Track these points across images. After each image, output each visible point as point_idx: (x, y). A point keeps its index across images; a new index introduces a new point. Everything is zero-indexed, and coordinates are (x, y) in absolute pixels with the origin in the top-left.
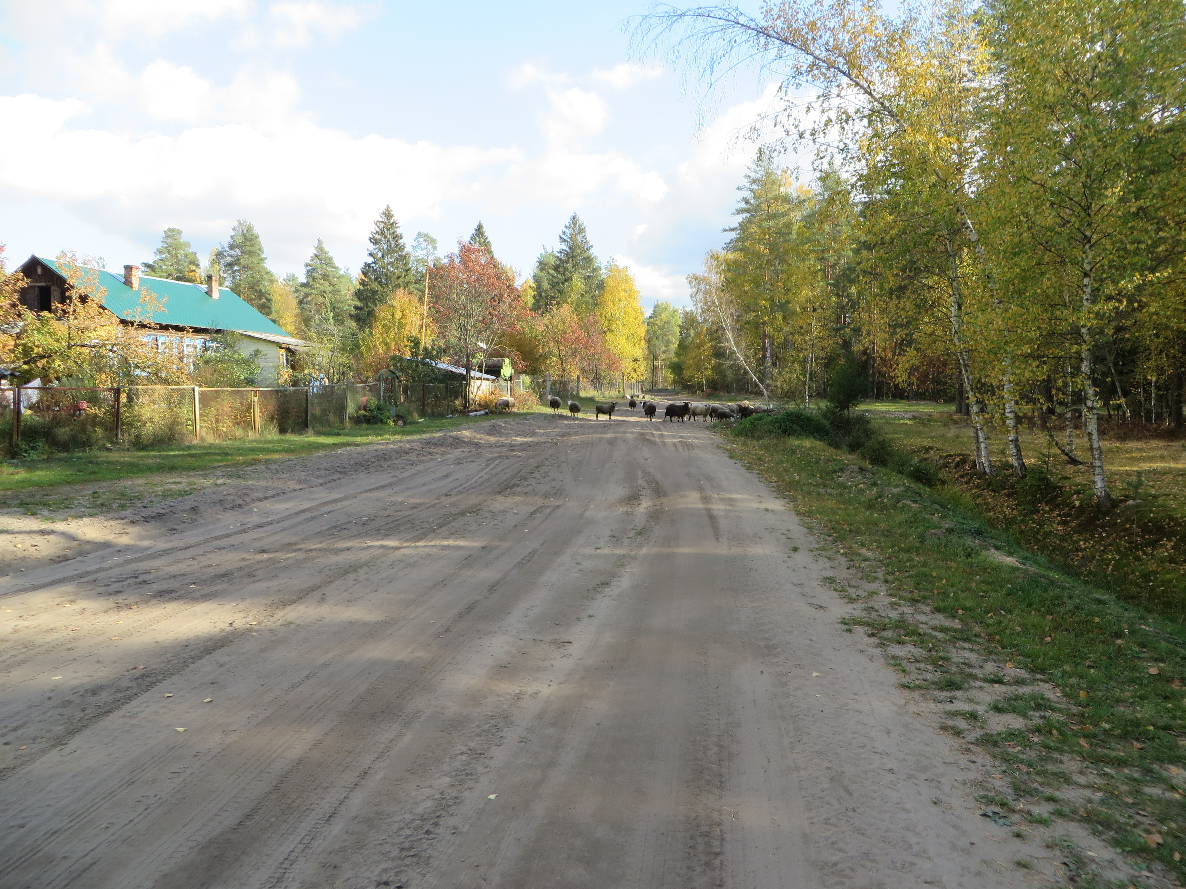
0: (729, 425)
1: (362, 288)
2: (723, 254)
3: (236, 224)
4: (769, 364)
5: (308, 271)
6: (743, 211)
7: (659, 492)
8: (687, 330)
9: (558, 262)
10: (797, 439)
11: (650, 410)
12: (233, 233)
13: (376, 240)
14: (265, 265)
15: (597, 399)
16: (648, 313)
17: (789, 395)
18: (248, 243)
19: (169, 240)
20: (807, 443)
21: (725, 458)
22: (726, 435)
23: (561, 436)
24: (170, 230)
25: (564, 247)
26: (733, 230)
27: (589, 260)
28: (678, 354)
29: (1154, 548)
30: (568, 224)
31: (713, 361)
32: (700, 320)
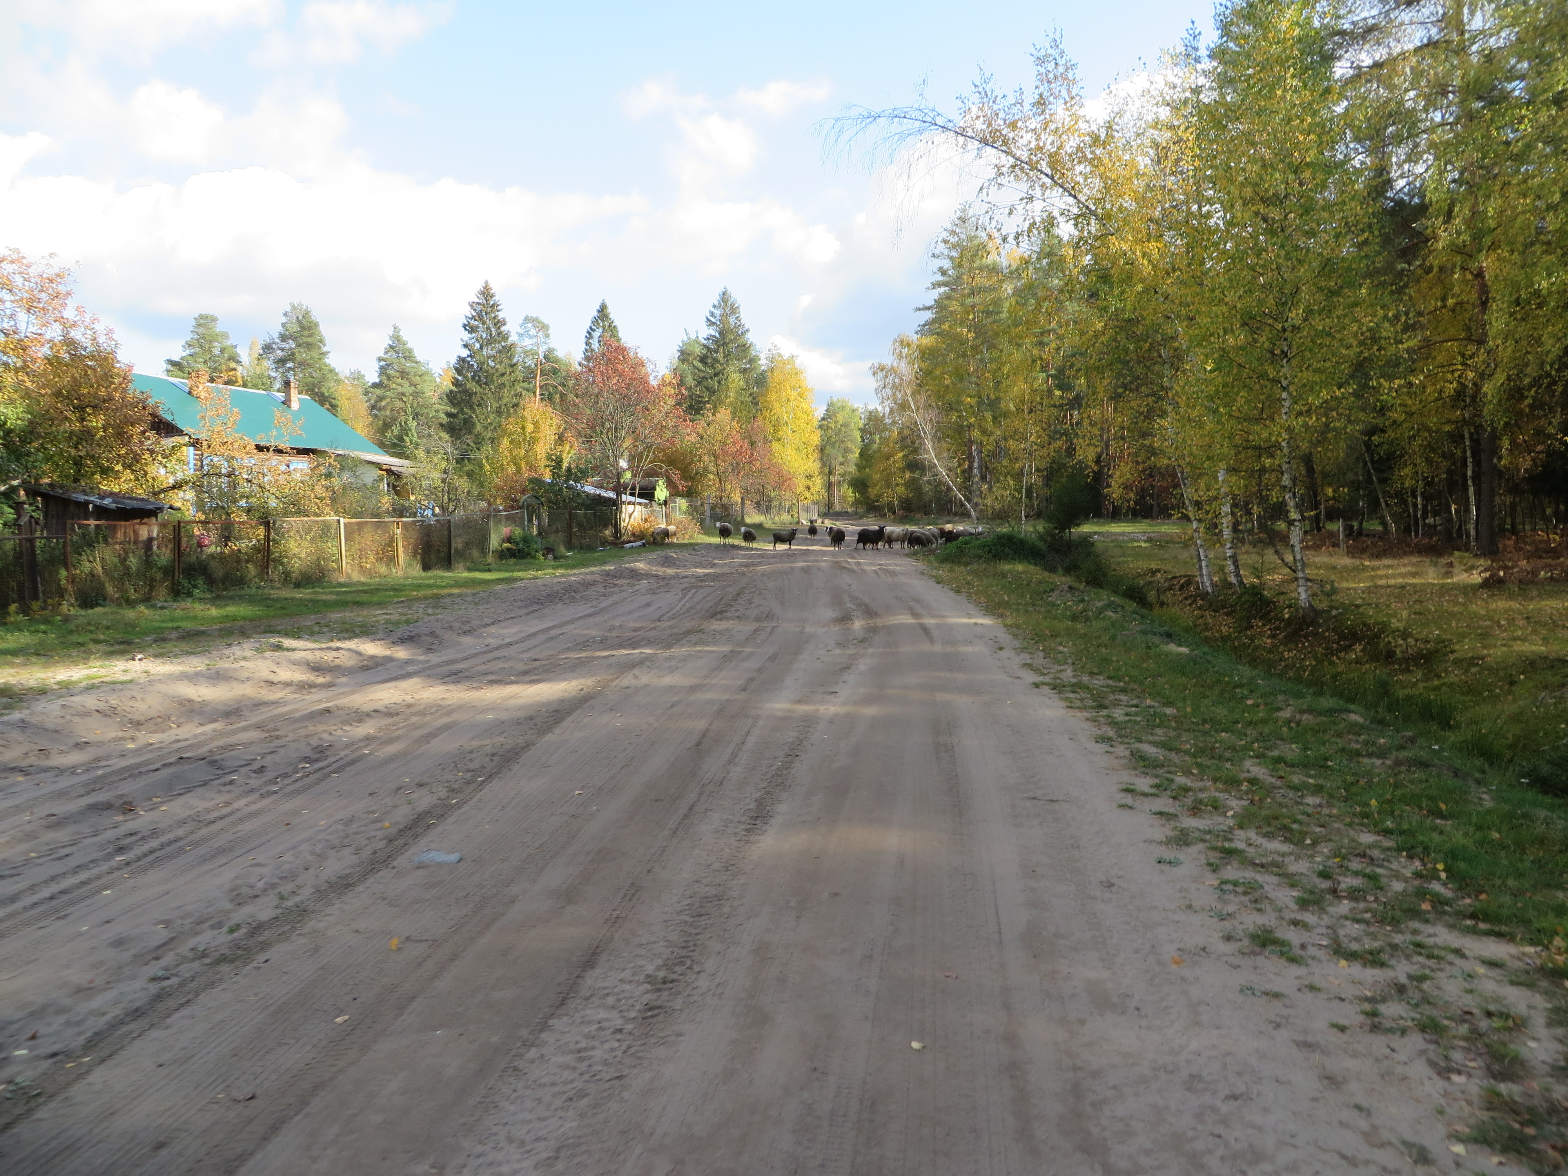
0: (932, 552)
1: (454, 388)
2: (914, 338)
3: (288, 309)
4: (977, 479)
5: (382, 368)
6: (939, 284)
7: (869, 613)
8: (871, 434)
9: (704, 352)
10: (1009, 563)
11: (838, 537)
12: (284, 320)
13: (472, 327)
14: (327, 361)
15: (766, 526)
16: (821, 412)
17: (1001, 516)
18: (306, 333)
19: (201, 330)
20: (1020, 567)
21: (932, 583)
22: (929, 561)
23: (745, 566)
24: (201, 317)
25: (712, 331)
26: (928, 308)
27: (744, 348)
28: (860, 467)
29: (1347, 652)
30: (716, 303)
31: (908, 475)
32: (888, 421)
